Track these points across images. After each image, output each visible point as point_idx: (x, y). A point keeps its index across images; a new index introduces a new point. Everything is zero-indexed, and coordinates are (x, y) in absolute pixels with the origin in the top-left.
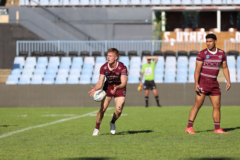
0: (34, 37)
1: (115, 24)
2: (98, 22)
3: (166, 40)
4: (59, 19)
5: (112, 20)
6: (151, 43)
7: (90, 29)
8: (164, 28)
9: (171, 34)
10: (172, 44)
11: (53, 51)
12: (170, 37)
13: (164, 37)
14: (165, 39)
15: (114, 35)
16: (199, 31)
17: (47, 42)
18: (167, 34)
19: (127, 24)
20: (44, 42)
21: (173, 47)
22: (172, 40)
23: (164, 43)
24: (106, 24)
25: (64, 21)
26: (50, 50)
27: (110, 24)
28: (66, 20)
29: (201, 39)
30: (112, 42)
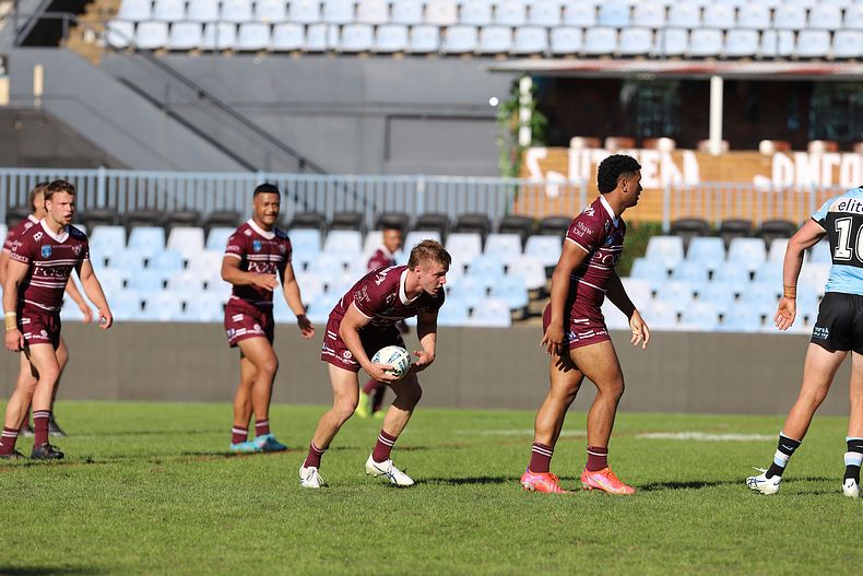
0: (91, 157)
1: (390, 117)
2: (333, 110)
3: (535, 177)
4: (202, 95)
5: (381, 104)
6: (415, 185)
7: (307, 135)
8: (525, 136)
9: (548, 156)
10: (552, 191)
11: (160, 206)
12: (545, 166)
13: (525, 164)
14: (529, 174)
15: (387, 156)
16: (652, 147)
17: (132, 175)
18: (535, 155)
19: (431, 117)
20: (122, 174)
21: (556, 200)
22: (555, 178)
23: (527, 188)
24: (360, 116)
25: (217, 104)
26: (151, 203)
27: (373, 115)
28: (226, 99)
29: (653, 176)
30: (380, 179)
